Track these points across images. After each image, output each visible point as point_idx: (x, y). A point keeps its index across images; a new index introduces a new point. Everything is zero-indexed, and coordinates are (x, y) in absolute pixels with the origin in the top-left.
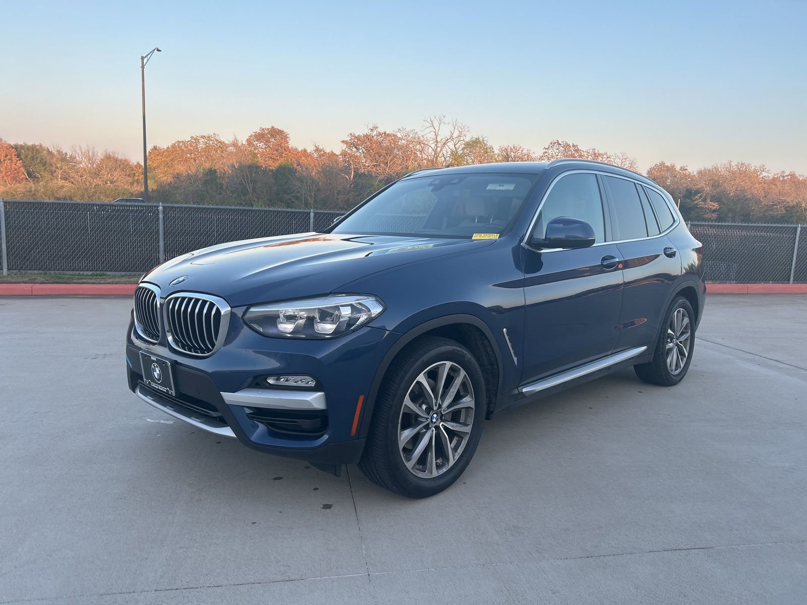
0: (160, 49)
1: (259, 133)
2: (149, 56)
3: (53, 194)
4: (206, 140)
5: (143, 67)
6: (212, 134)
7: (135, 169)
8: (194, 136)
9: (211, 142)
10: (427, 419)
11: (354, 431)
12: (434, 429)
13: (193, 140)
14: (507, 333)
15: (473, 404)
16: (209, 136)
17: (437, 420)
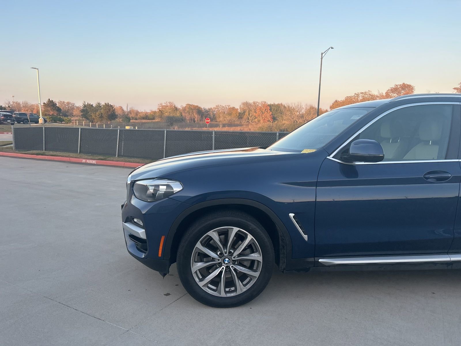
0: (333, 47)
1: (394, 88)
2: (326, 52)
3: (279, 128)
4: (363, 95)
5: (322, 59)
6: (368, 91)
8: (356, 93)
9: (366, 96)
10: (219, 260)
11: (160, 255)
12: (224, 267)
13: (356, 95)
14: (294, 217)
15: (260, 259)
16: (366, 92)
17: (229, 262)
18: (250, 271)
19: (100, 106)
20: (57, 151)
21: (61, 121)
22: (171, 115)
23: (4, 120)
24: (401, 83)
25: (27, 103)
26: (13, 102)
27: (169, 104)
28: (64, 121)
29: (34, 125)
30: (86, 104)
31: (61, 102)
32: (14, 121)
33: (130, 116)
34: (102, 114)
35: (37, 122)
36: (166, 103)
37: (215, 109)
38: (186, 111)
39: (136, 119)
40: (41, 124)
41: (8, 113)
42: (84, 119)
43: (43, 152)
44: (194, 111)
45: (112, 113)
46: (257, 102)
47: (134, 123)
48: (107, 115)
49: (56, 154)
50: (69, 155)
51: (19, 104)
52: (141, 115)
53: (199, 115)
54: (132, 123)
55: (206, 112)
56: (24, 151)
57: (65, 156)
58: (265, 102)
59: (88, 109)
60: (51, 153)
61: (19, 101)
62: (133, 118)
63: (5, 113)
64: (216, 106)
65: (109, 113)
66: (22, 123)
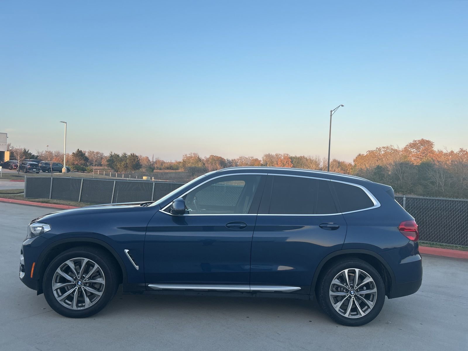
0: (343, 105)
1: (413, 144)
2: (335, 110)
4: (385, 149)
5: (331, 116)
6: (390, 145)
7: (348, 166)
9: (388, 150)
10: (74, 282)
11: (31, 277)
12: (77, 288)
13: (377, 150)
14: (128, 252)
15: (104, 282)
16: (387, 147)
17: (81, 284)
18: (95, 291)
19: (126, 156)
20: (60, 200)
21: (83, 170)
22: (193, 166)
23: (30, 169)
24: (420, 139)
25: (59, 153)
26: (46, 151)
27: (193, 155)
28: (86, 170)
29: (57, 174)
30: (113, 154)
31: (91, 152)
32: (39, 169)
33: (156, 166)
34: (127, 164)
35: (61, 171)
36: (190, 153)
37: (239, 160)
38: (209, 162)
39: (160, 169)
40: (64, 173)
41: (34, 163)
42: (109, 168)
43: (49, 200)
44: (217, 162)
45: (137, 163)
46: (280, 154)
47: (157, 172)
48: (131, 165)
49: (59, 202)
50: (69, 203)
51: (52, 153)
52: (166, 165)
53: (222, 166)
54: (155, 173)
55: (229, 163)
56: (32, 199)
57: (65, 204)
58: (288, 155)
59: (114, 159)
60: (55, 201)
61: (51, 151)
62: (158, 168)
63: (32, 162)
64: (240, 157)
65: (134, 163)
66: (47, 171)
